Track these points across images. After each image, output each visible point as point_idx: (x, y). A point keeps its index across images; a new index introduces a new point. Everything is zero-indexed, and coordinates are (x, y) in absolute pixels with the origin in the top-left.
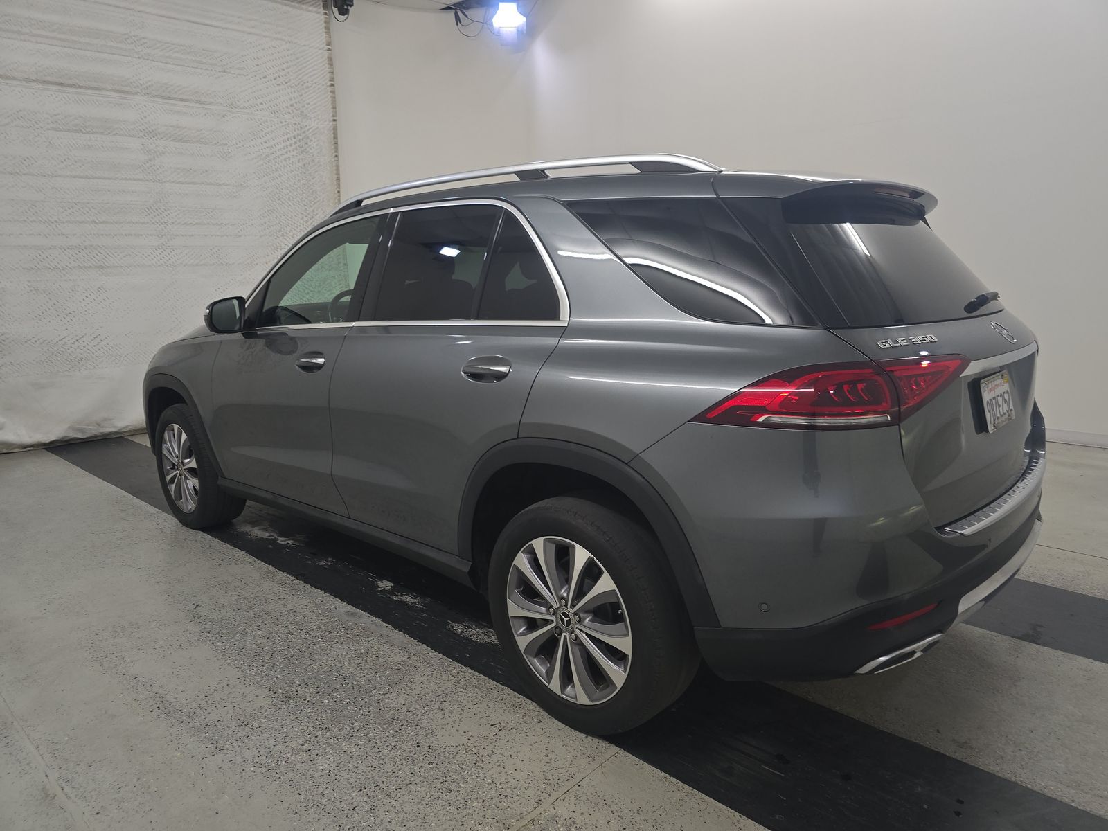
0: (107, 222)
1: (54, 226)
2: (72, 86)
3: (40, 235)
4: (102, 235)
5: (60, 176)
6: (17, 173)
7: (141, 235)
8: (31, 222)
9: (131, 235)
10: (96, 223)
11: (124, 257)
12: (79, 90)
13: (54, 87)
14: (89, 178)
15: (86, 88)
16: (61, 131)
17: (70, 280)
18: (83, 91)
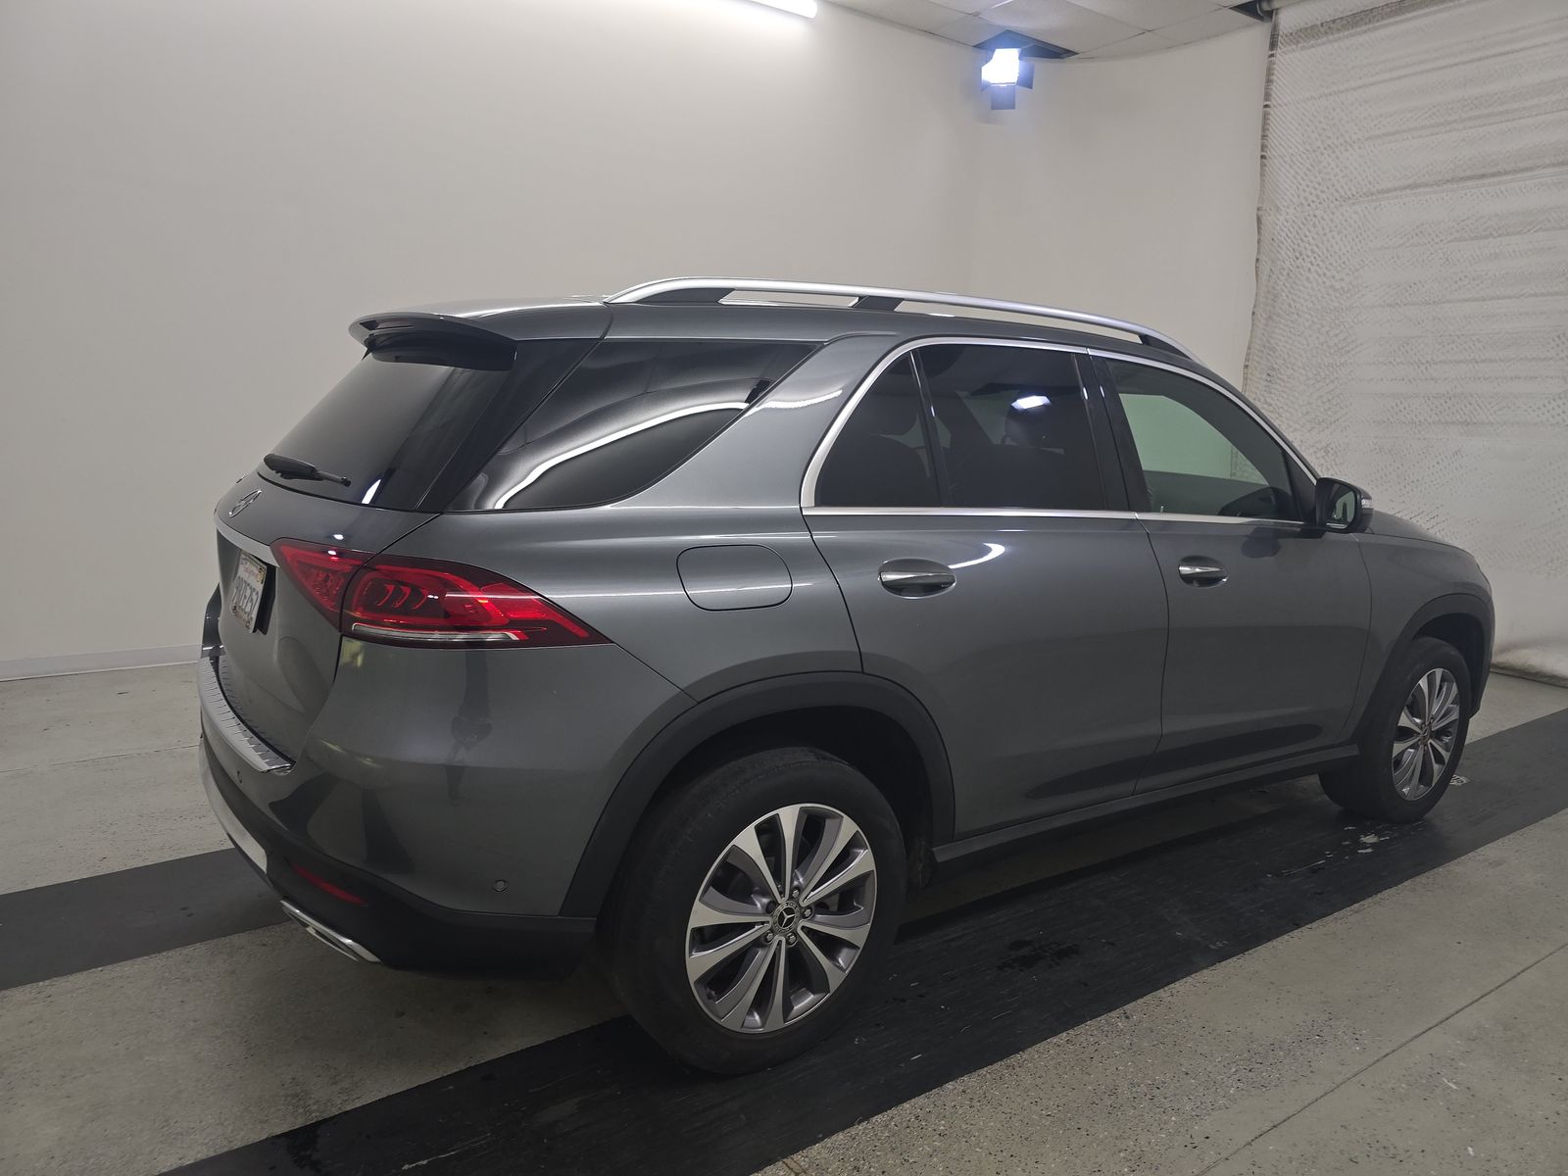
0: (1491, 361)
1: (1423, 368)
2: (1498, 174)
3: (1403, 380)
4: (1479, 379)
5: (1449, 302)
6: (1397, 304)
7: (1536, 378)
8: (1398, 363)
9: (1519, 378)
10: (1477, 362)
11: (1500, 410)
12: (1505, 178)
13: (1470, 183)
14: (1484, 300)
15: (1515, 172)
16: (1466, 240)
17: (1424, 439)
18: (1509, 177)
